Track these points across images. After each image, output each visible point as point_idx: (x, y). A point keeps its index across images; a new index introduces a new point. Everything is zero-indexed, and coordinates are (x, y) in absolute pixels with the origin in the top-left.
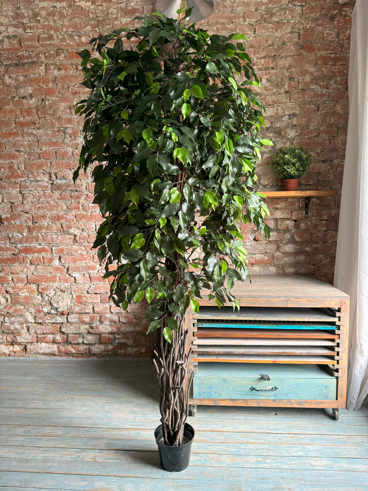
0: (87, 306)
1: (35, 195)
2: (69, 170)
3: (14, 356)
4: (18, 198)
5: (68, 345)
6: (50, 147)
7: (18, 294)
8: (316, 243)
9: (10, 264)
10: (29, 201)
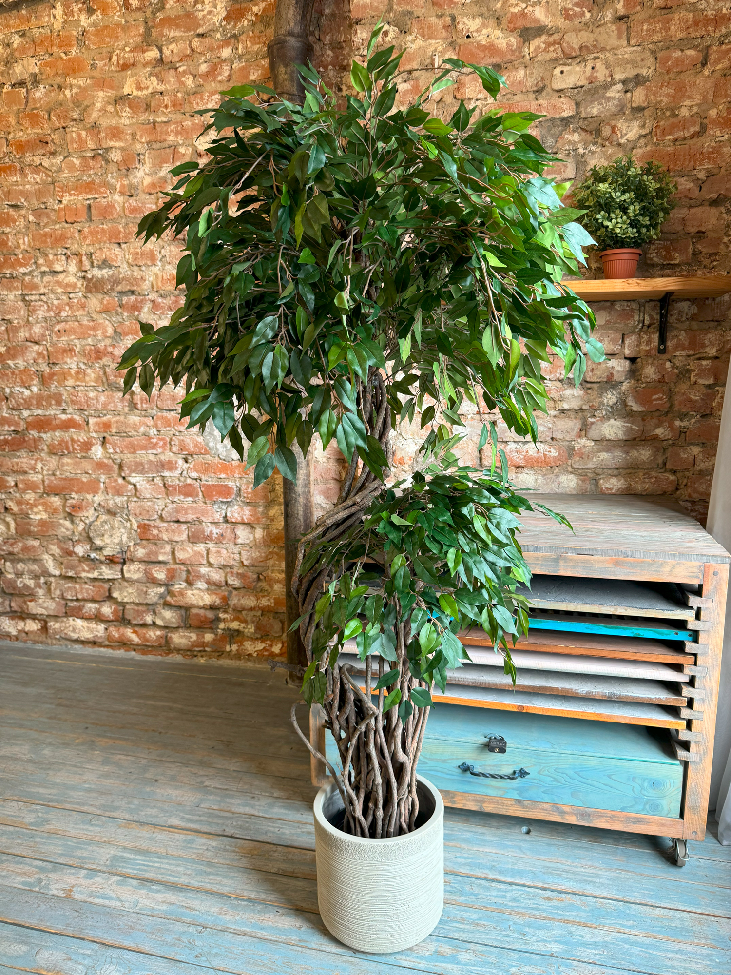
0: (162, 548)
1: (52, 303)
2: (116, 245)
3: (25, 642)
4: (19, 311)
5: (126, 628)
6: (78, 195)
7: (27, 515)
8: (683, 416)
9: (9, 451)
10: (40, 317)
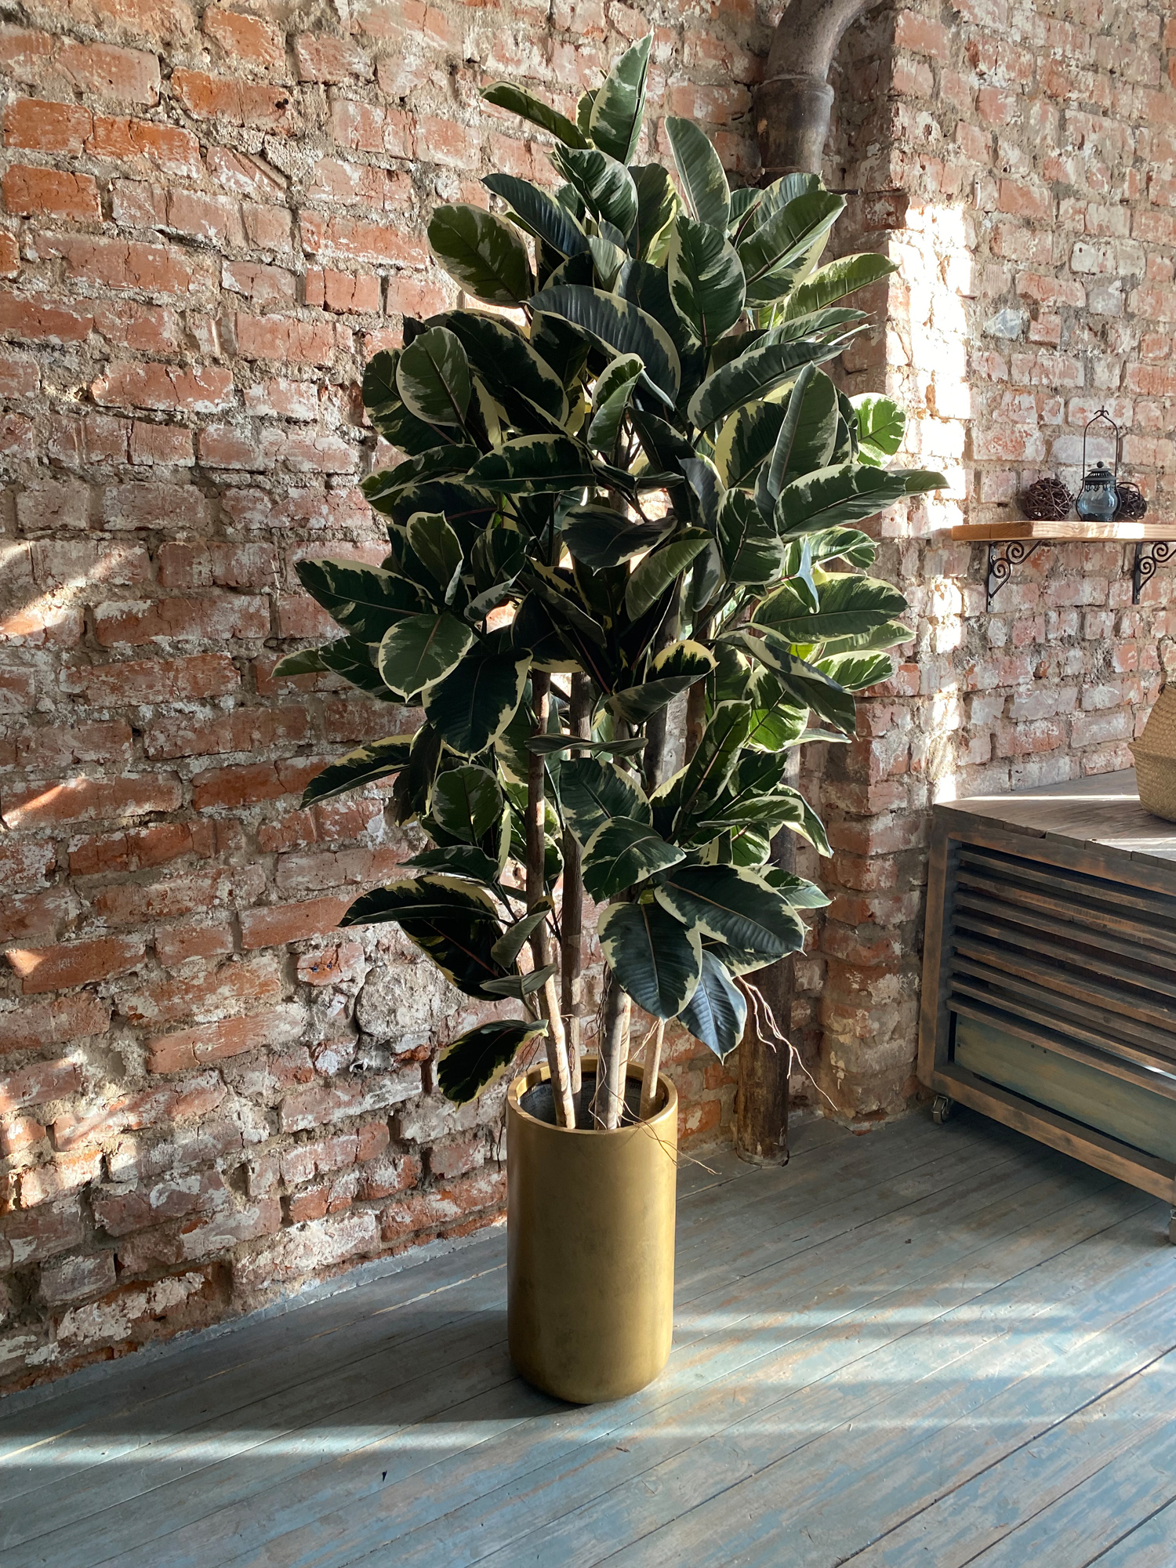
4: (192, 509)
6: (357, 251)
7: (185, 1019)
9: (140, 867)
10: (255, 526)
